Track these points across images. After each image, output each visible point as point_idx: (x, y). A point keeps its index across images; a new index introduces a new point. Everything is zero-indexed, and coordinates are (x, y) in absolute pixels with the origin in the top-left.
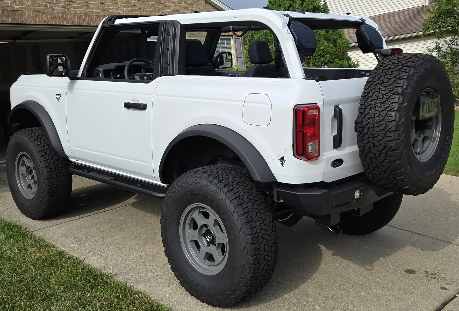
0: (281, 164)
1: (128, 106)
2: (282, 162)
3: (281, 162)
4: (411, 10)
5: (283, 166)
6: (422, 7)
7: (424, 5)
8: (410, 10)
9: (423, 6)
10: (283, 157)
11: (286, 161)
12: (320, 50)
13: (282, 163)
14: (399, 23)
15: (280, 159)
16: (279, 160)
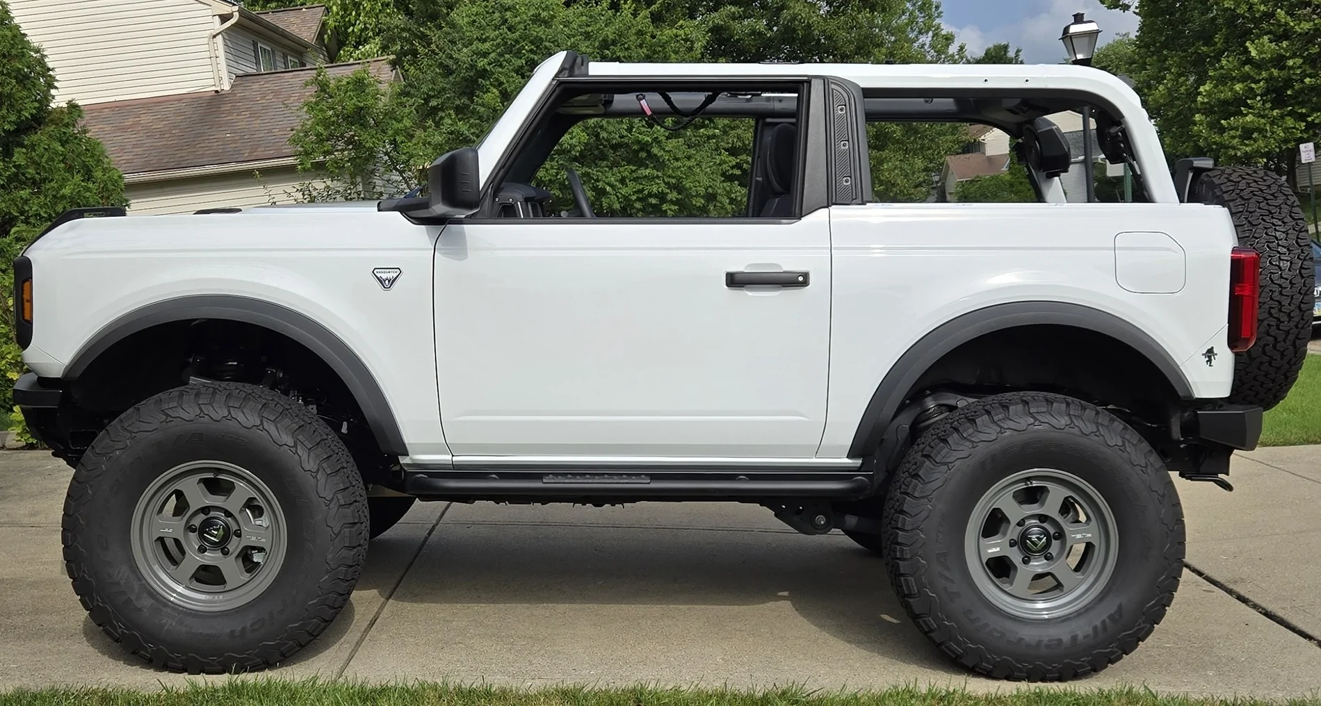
0: (1207, 361)
1: (734, 281)
2: (1210, 357)
3: (1207, 359)
4: (181, 100)
5: (1210, 365)
6: (213, 93)
7: (218, 89)
8: (180, 98)
9: (217, 92)
10: (1212, 348)
11: (1216, 354)
12: (63, 197)
13: (1210, 361)
14: (162, 133)
15: (1207, 352)
16: (1203, 355)
